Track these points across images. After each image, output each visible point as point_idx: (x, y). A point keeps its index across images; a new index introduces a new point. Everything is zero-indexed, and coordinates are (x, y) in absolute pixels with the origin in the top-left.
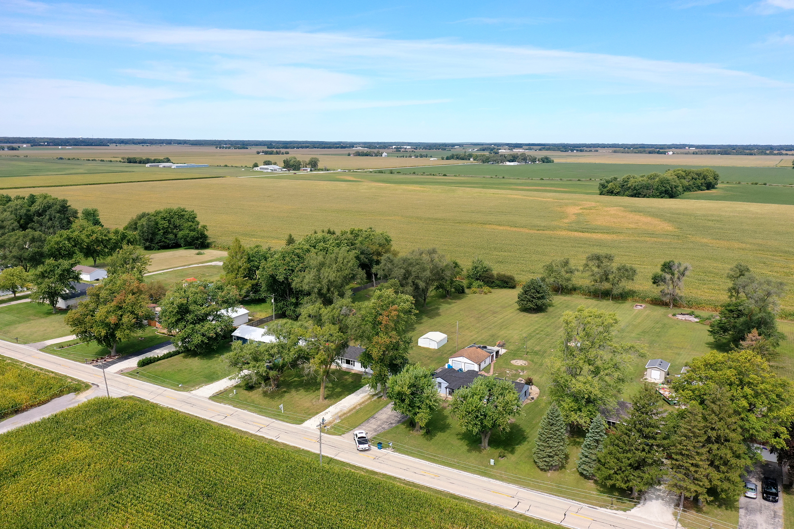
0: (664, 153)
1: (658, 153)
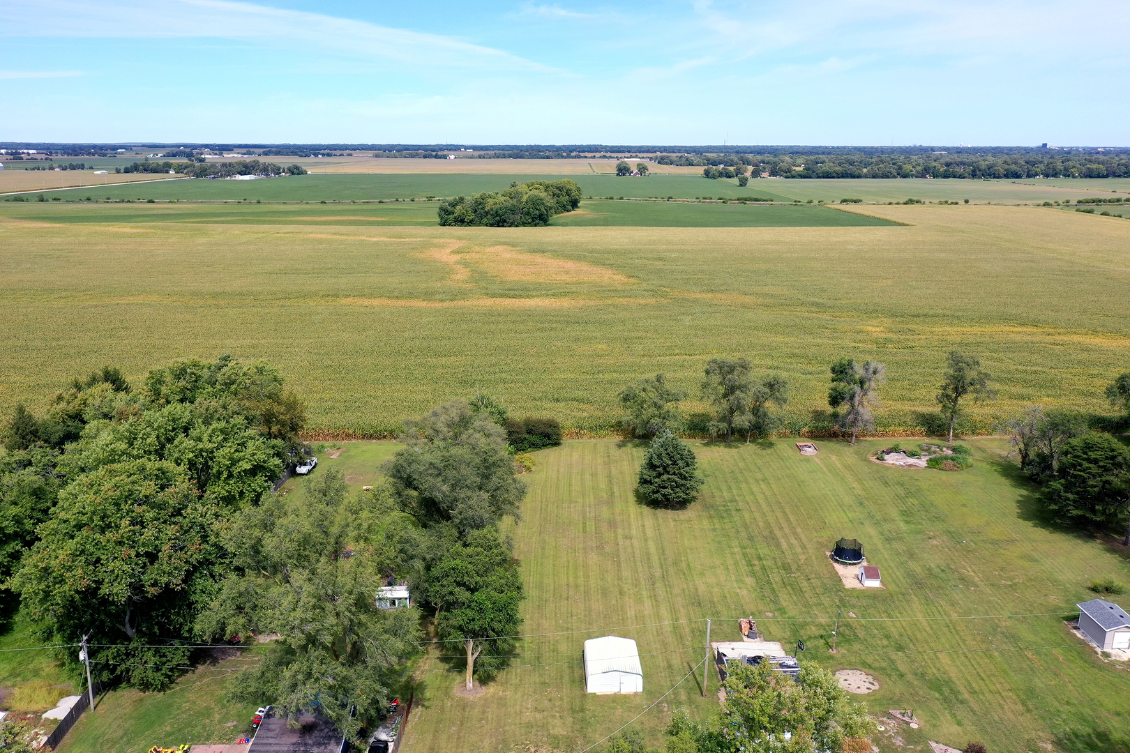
0: (445, 157)
1: (437, 157)
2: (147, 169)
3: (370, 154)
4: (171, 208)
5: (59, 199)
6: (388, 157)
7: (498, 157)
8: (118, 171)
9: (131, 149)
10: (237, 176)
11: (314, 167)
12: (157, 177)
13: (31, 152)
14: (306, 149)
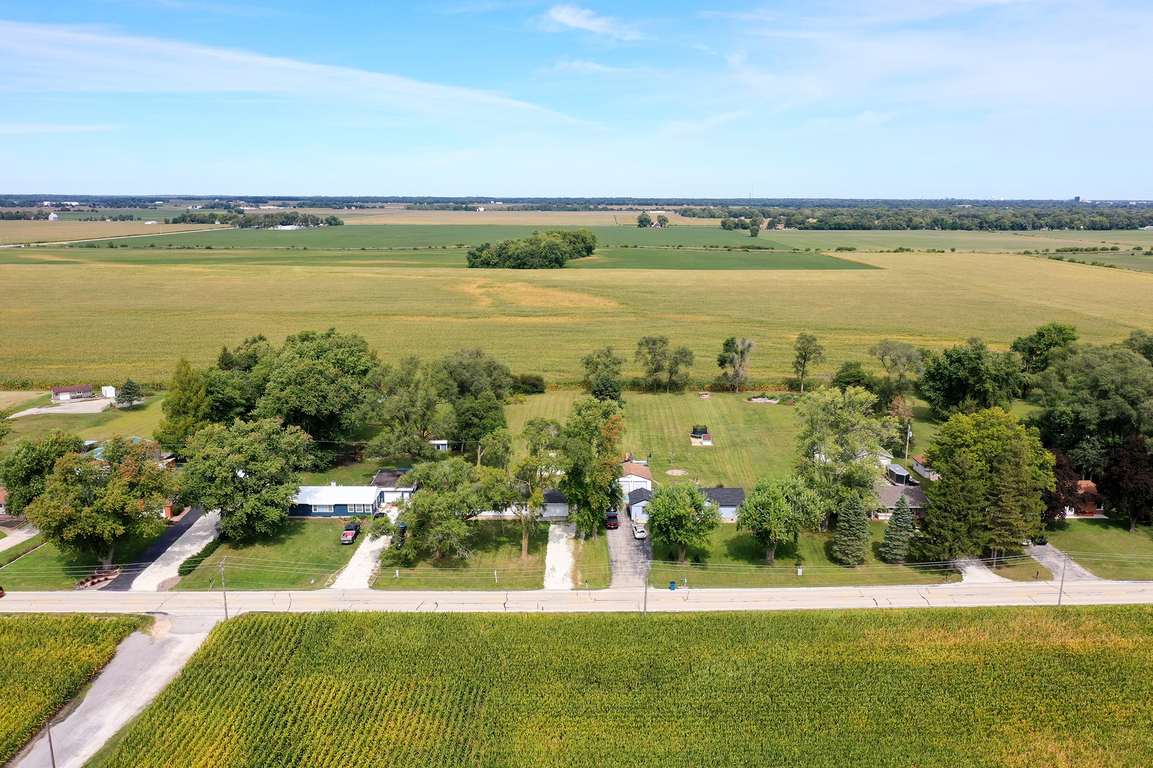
0: (474, 209)
1: (466, 209)
2: (194, 220)
3: (402, 206)
4: (227, 254)
5: (126, 246)
6: (419, 209)
7: (527, 210)
8: (167, 222)
9: (168, 201)
10: (279, 227)
11: (351, 219)
12: (205, 228)
13: (74, 204)
14: (339, 201)
